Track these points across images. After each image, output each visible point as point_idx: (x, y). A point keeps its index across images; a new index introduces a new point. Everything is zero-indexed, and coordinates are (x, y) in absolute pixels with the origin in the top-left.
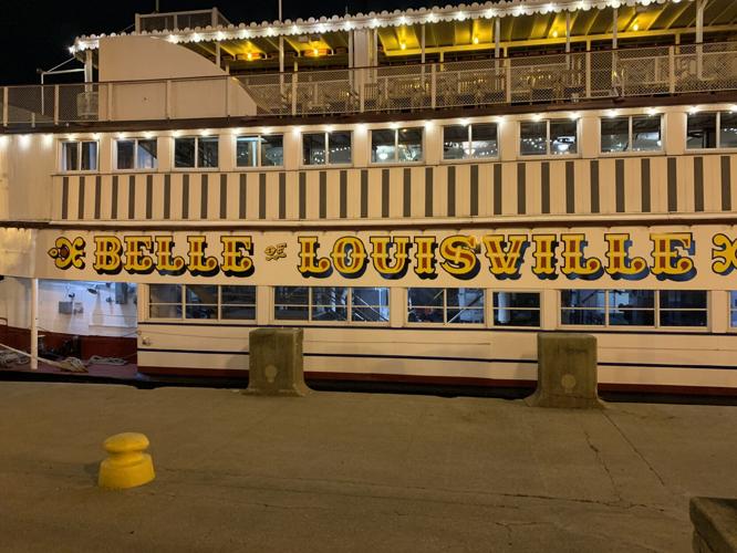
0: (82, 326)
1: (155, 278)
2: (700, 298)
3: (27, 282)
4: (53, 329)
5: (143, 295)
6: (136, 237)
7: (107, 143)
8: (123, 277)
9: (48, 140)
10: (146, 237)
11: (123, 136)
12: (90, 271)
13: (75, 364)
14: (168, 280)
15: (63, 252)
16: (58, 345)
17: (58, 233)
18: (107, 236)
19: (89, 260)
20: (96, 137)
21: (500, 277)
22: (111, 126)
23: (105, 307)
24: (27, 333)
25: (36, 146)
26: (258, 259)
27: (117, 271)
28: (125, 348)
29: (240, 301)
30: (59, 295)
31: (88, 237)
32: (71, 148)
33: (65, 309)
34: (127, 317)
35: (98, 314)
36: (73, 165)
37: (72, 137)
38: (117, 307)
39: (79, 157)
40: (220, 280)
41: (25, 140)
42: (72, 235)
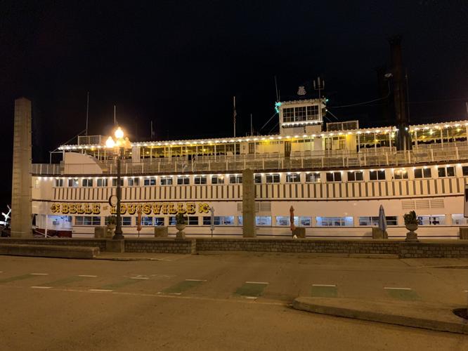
0: (59, 228)
1: (77, 215)
2: (196, 218)
3: (44, 216)
4: (51, 229)
5: (74, 219)
6: (72, 204)
7: (66, 180)
8: (69, 214)
9: (51, 178)
10: (75, 204)
11: (70, 178)
12: (61, 213)
13: (56, 238)
14: (80, 215)
15: (54, 208)
16: (52, 233)
17: (52, 203)
18: (66, 204)
19: (61, 210)
20: (63, 178)
21: (156, 214)
22: (67, 176)
23: (66, 222)
24: (44, 230)
25: (48, 180)
26: (101, 210)
27: (67, 213)
28: (69, 234)
29: (97, 220)
30: (53, 219)
31: (60, 204)
32: (57, 181)
33: (54, 223)
34: (70, 225)
35: (63, 225)
36: (57, 185)
37: (57, 178)
38: (68, 223)
39: (60, 183)
40: (92, 215)
41: (46, 178)
42: (56, 203)
